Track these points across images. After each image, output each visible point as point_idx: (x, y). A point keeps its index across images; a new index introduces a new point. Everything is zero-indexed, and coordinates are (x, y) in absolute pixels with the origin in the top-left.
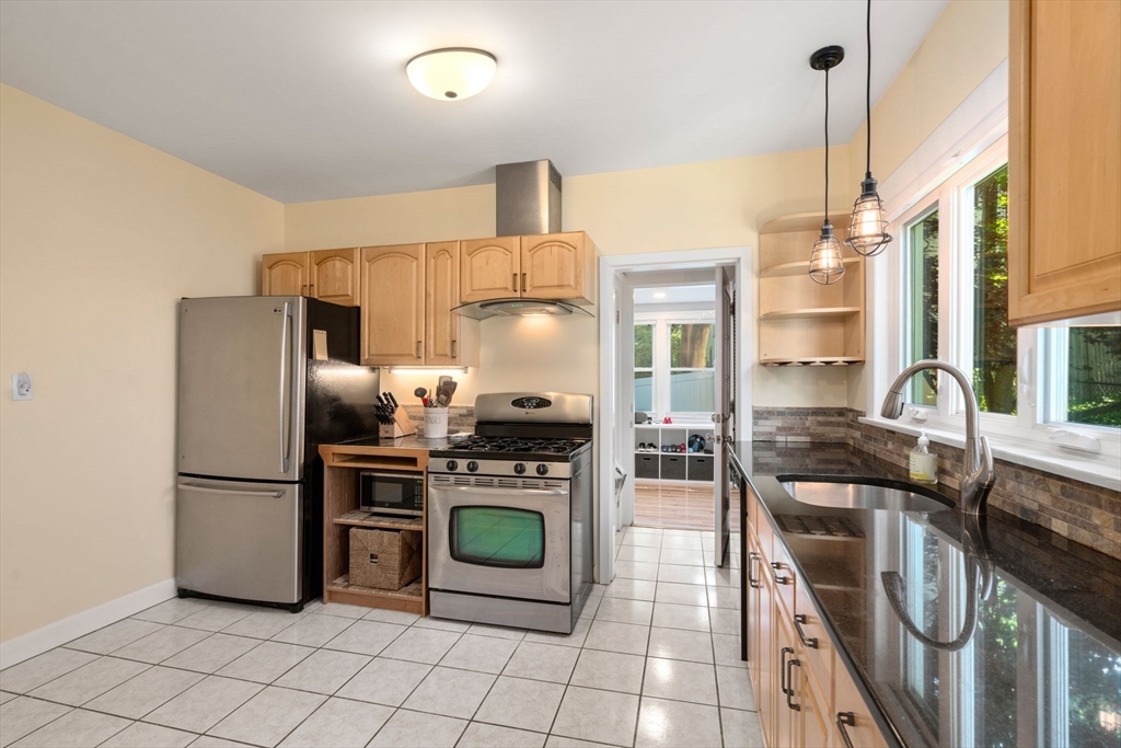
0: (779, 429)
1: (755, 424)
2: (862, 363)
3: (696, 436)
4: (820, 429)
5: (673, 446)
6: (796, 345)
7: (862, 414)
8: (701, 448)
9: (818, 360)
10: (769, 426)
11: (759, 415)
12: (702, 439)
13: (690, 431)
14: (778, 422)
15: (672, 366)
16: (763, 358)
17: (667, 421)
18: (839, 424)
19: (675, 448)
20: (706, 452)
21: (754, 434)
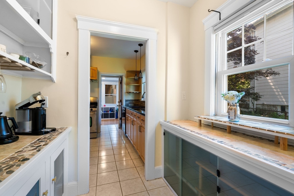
0: (129, 103)
1: (126, 102)
2: (141, 93)
3: (111, 109)
4: (135, 103)
5: (106, 111)
6: (132, 90)
7: (141, 100)
8: (112, 111)
9: (135, 92)
10: (128, 102)
11: (126, 101)
12: (112, 109)
13: (110, 108)
14: (129, 102)
15: (106, 94)
16: (127, 92)
17: (105, 106)
18: (138, 102)
19: (106, 112)
20: (113, 112)
21: (125, 104)
